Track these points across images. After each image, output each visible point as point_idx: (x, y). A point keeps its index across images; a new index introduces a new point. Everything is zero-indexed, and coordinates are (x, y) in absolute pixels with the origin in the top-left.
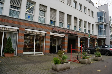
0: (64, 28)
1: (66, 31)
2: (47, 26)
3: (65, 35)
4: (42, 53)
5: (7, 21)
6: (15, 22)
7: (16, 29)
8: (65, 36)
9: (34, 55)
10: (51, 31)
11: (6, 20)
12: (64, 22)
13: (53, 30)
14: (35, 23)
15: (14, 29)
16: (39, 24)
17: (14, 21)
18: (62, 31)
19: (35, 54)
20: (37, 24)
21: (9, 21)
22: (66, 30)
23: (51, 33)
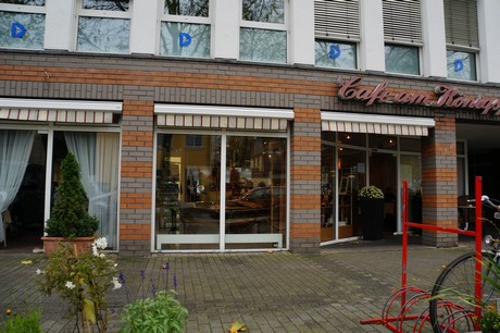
0: (427, 76)
1: (438, 95)
2: (295, 72)
3: (431, 122)
4: (275, 238)
5: (57, 75)
6: (100, 76)
7: (104, 112)
8: (431, 130)
9: (222, 248)
10: (326, 101)
11: (54, 70)
12: (425, 39)
13: (340, 99)
14: (215, 67)
15: (94, 112)
16: (240, 69)
17: (92, 71)
18: (405, 100)
19: (228, 246)
20: (226, 68)
21: (70, 75)
22: (437, 88)
23: (325, 116)
